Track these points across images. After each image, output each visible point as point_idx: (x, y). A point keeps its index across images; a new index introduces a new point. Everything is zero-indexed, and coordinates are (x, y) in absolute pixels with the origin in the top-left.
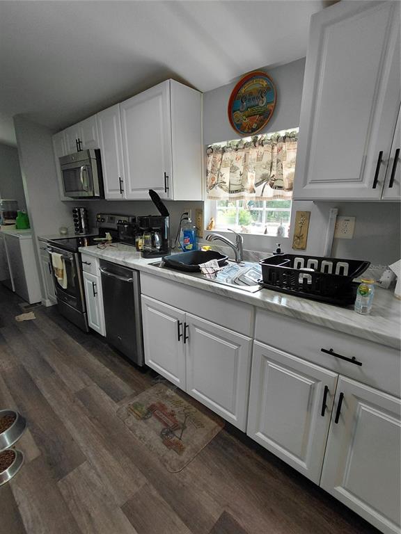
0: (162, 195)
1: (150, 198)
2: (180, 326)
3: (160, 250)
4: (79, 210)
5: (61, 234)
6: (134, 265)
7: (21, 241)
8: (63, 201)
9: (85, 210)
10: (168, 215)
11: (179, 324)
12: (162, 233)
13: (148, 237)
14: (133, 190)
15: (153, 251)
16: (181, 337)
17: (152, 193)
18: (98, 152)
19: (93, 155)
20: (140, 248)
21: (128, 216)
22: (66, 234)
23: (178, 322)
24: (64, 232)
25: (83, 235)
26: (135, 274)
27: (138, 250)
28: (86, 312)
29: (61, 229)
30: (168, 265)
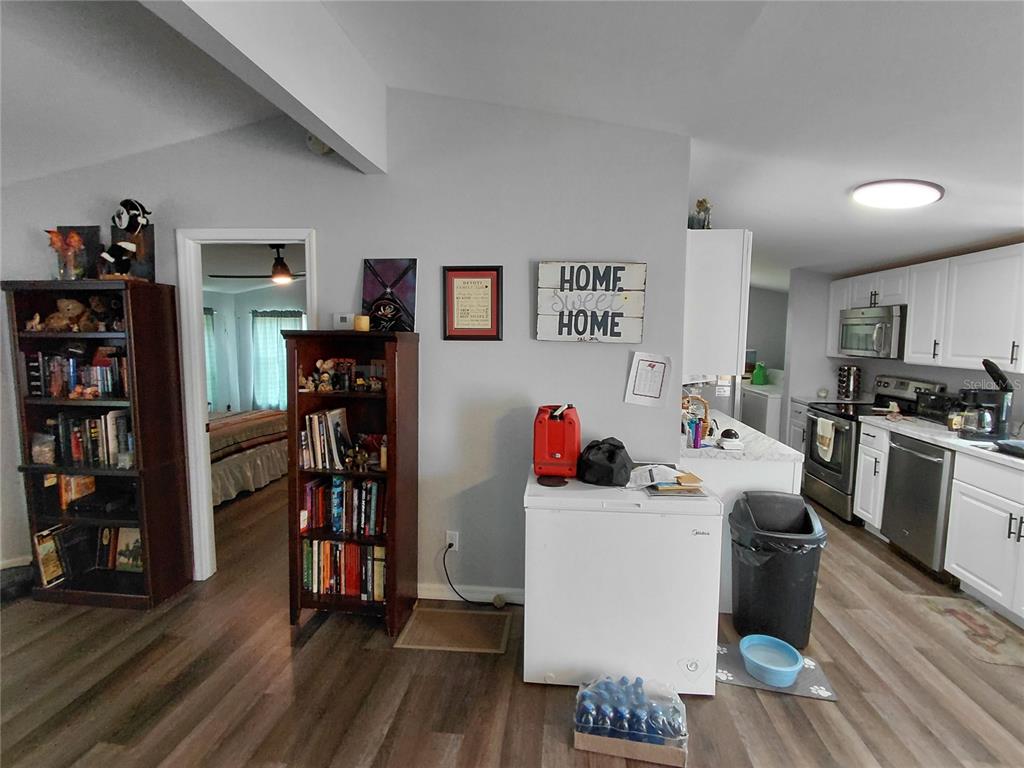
0: (1004, 365)
1: (983, 368)
2: (1013, 521)
3: (990, 432)
4: (849, 369)
5: (819, 396)
6: (948, 443)
7: (769, 400)
8: (829, 358)
9: (858, 370)
10: (1011, 391)
11: (1011, 518)
12: (997, 412)
13: (973, 415)
14: (953, 355)
15: (977, 433)
16: (1012, 535)
17: (986, 363)
18: (904, 309)
19: (896, 312)
20: (954, 427)
21: (934, 384)
22: (825, 397)
23: (1011, 515)
24: (823, 395)
25: (848, 401)
26: (948, 454)
27: (951, 429)
28: (853, 494)
29: (820, 390)
30: (1003, 450)
